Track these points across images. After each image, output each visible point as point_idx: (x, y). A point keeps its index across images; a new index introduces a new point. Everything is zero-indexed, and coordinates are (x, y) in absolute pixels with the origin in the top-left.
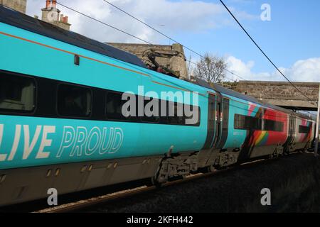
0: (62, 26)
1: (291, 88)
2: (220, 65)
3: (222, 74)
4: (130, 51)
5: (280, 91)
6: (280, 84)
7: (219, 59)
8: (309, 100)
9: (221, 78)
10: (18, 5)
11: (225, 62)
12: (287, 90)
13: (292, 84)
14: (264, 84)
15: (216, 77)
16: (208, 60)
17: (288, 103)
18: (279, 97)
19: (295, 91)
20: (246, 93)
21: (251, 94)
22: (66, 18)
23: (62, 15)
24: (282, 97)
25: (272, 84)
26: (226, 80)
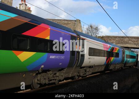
0: (28, 12)
1: (127, 39)
2: (97, 29)
3: (97, 32)
4: (58, 22)
5: (122, 40)
6: (123, 37)
7: (96, 26)
8: (135, 44)
9: (97, 34)
10: (9, 2)
11: (99, 28)
12: (125, 40)
13: (128, 37)
14: (116, 37)
15: (95, 34)
16: (91, 27)
17: (126, 46)
18: (122, 43)
19: (129, 40)
20: (108, 41)
21: (110, 41)
22: (30, 8)
23: (28, 7)
24: (123, 43)
25: (119, 37)
26: (99, 35)
